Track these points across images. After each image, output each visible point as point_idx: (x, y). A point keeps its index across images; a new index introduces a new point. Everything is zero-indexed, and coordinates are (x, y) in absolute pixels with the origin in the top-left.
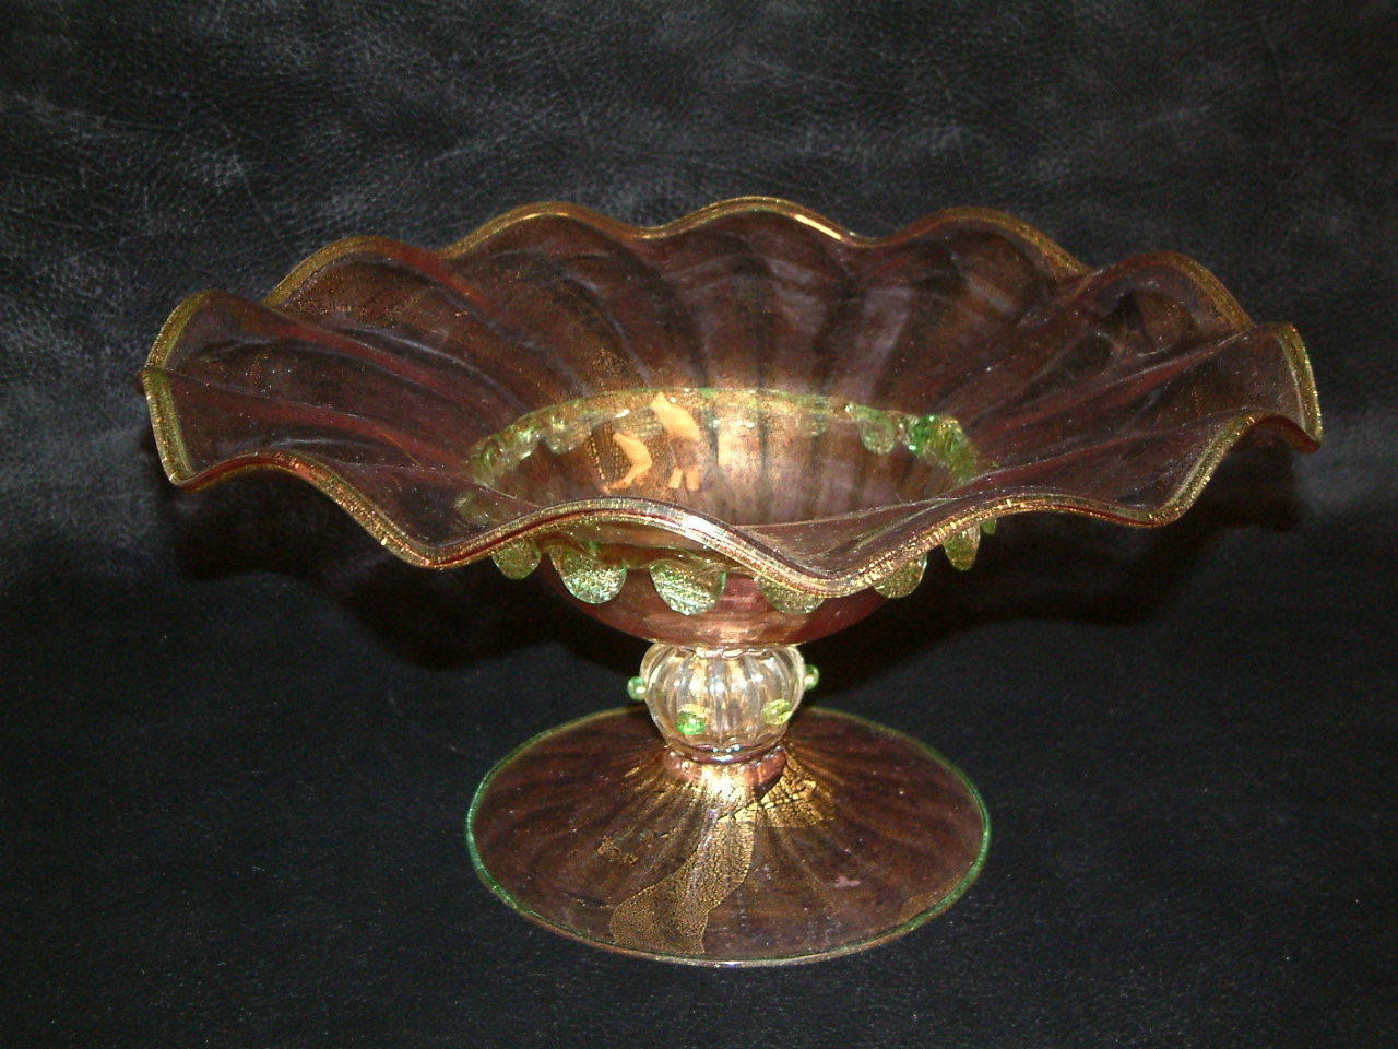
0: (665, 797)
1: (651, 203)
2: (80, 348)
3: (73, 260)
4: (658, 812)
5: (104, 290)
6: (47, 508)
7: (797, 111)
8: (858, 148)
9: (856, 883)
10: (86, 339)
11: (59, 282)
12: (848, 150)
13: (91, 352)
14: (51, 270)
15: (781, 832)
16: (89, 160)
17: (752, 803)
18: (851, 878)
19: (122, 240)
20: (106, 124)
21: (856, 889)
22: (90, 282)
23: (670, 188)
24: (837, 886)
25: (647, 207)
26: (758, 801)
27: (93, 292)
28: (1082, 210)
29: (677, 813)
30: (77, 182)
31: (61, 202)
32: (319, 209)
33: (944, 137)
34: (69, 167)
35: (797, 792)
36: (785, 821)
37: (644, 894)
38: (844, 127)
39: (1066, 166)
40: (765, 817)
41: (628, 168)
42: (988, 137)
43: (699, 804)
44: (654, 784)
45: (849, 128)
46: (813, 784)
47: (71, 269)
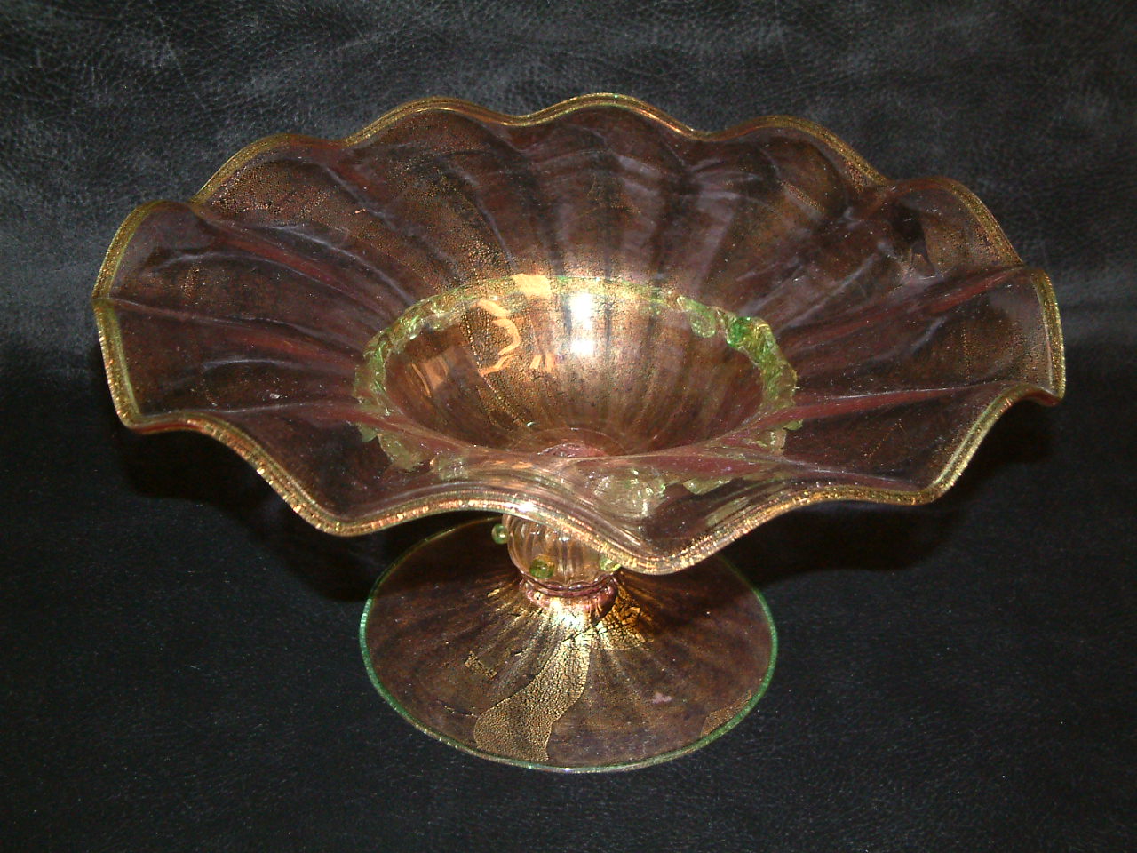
0: (521, 620)
1: (520, 84)
2: (40, 197)
3: (32, 126)
4: (514, 632)
5: (59, 152)
6: (16, 322)
7: (646, 10)
8: (697, 42)
9: (669, 698)
10: (45, 190)
11: (21, 144)
12: (688, 44)
13: (49, 201)
14: (14, 134)
15: (611, 653)
16: (43, 43)
17: (589, 628)
18: (665, 694)
19: (74, 111)
20: (57, 14)
21: (669, 704)
22: (48, 145)
23: (537, 72)
24: (654, 701)
25: (517, 87)
26: (594, 627)
27: (50, 153)
28: (882, 98)
29: (530, 634)
30: (34, 62)
31: (21, 79)
32: (240, 88)
33: (771, 35)
34: (27, 48)
35: (625, 618)
36: (614, 645)
37: (501, 705)
38: (686, 25)
39: (871, 61)
40: (599, 640)
41: (502, 56)
42: (807, 35)
43: (547, 628)
44: (511, 607)
45: (690, 25)
46: (638, 610)
47: (31, 133)
